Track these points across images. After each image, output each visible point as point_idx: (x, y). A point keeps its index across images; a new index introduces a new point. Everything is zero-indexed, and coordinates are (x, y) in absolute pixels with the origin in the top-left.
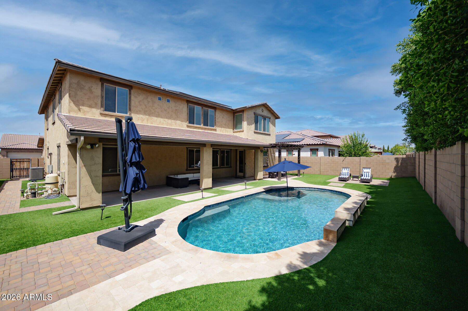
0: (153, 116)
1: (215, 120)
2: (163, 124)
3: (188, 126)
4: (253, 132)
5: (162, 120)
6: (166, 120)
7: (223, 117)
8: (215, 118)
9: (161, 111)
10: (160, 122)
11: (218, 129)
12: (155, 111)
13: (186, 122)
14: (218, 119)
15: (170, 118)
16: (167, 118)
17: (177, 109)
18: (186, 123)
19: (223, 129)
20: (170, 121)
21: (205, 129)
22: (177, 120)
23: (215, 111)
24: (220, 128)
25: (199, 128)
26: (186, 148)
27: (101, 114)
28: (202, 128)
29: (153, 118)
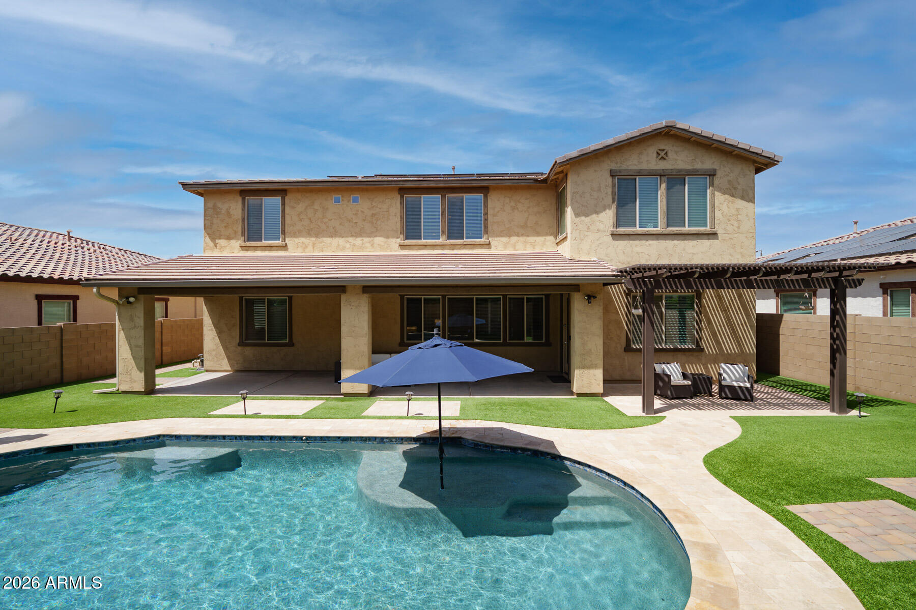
0: (324, 237)
1: (486, 220)
2: (344, 249)
3: (402, 247)
4: (609, 233)
5: (341, 241)
6: (351, 239)
7: (513, 209)
8: (486, 214)
9: (341, 224)
10: (338, 245)
11: (494, 241)
12: (328, 227)
13: (397, 238)
14: (494, 215)
15: (359, 234)
16: (352, 236)
17: (374, 212)
18: (399, 240)
19: (514, 239)
20: (358, 241)
21: (453, 247)
22: (376, 236)
23: (486, 197)
24: (505, 239)
25: (434, 246)
26: (399, 295)
27: (241, 247)
28: (443, 246)
29: (325, 239)
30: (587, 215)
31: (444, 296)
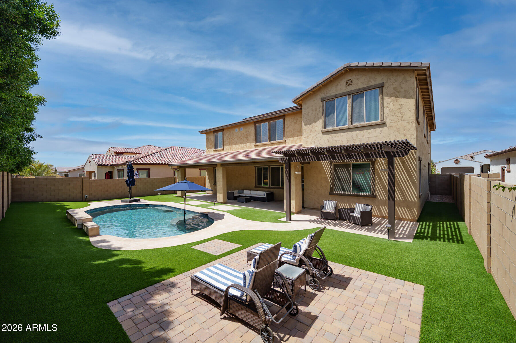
0: (233, 145)
1: (284, 130)
3: (255, 146)
4: (321, 132)
5: (237, 146)
6: (240, 145)
7: (295, 123)
8: (284, 128)
9: (238, 140)
10: (237, 148)
11: (288, 140)
12: (234, 141)
13: (254, 143)
14: (287, 128)
15: (242, 143)
16: (241, 144)
17: (247, 133)
18: (254, 144)
19: (296, 138)
20: (242, 145)
21: (272, 144)
22: (247, 143)
23: (284, 120)
24: (292, 139)
25: (265, 145)
26: (255, 166)
27: (214, 151)
28: (269, 145)
29: (233, 146)
30: (310, 124)
31: (269, 166)
